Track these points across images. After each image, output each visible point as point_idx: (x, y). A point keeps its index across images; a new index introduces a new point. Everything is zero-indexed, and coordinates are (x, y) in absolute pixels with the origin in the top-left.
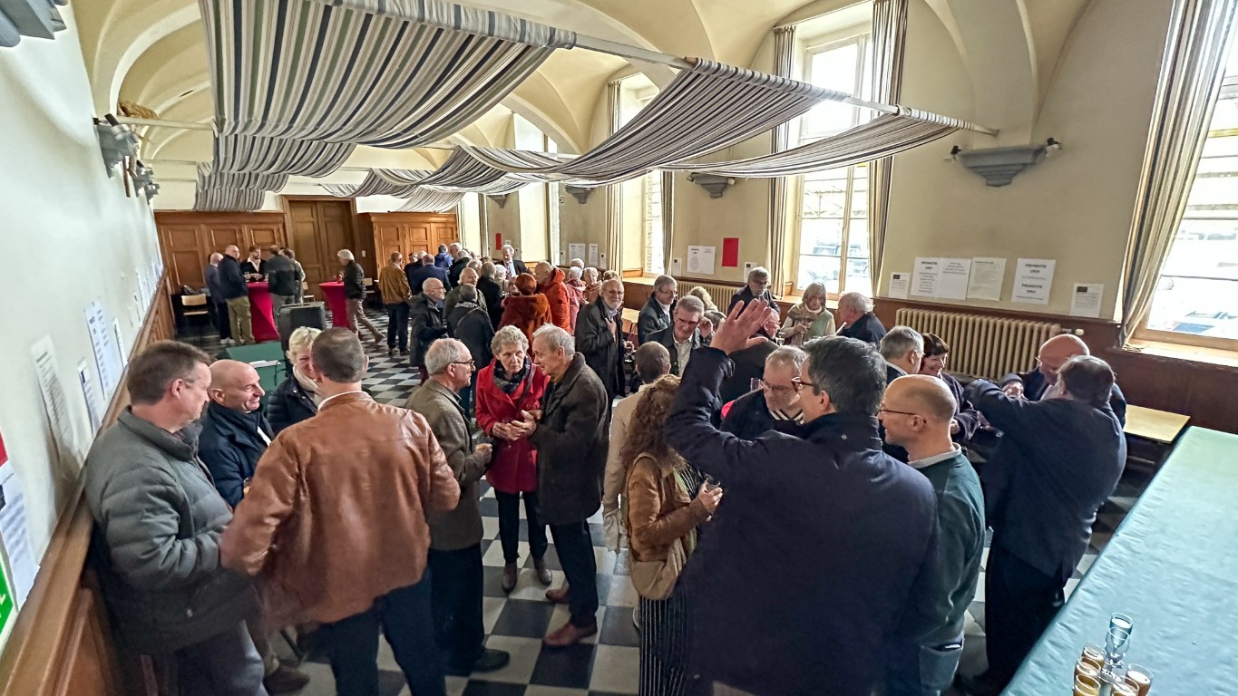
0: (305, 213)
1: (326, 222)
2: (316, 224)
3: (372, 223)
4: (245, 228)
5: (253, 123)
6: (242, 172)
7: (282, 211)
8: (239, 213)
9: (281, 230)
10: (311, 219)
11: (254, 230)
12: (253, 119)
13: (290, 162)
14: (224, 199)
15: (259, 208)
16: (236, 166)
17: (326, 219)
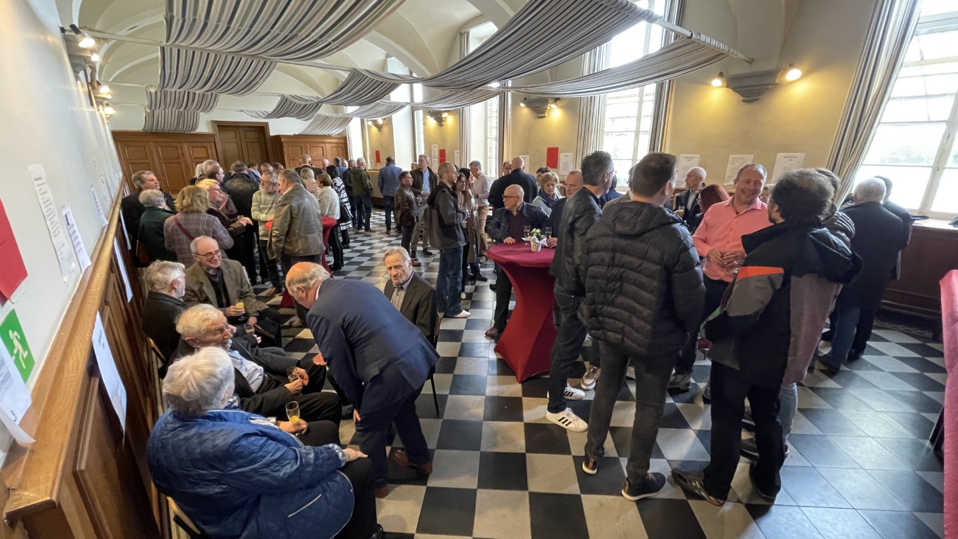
0: (231, 135)
1: (247, 143)
2: (239, 143)
3: (282, 143)
4: (185, 146)
5: (197, 22)
6: (181, 90)
7: (213, 133)
8: (179, 134)
9: (213, 147)
10: (236, 140)
11: (192, 147)
12: (197, 17)
13: (223, 79)
14: (168, 119)
15: (194, 130)
16: (178, 83)
17: (246, 140)
